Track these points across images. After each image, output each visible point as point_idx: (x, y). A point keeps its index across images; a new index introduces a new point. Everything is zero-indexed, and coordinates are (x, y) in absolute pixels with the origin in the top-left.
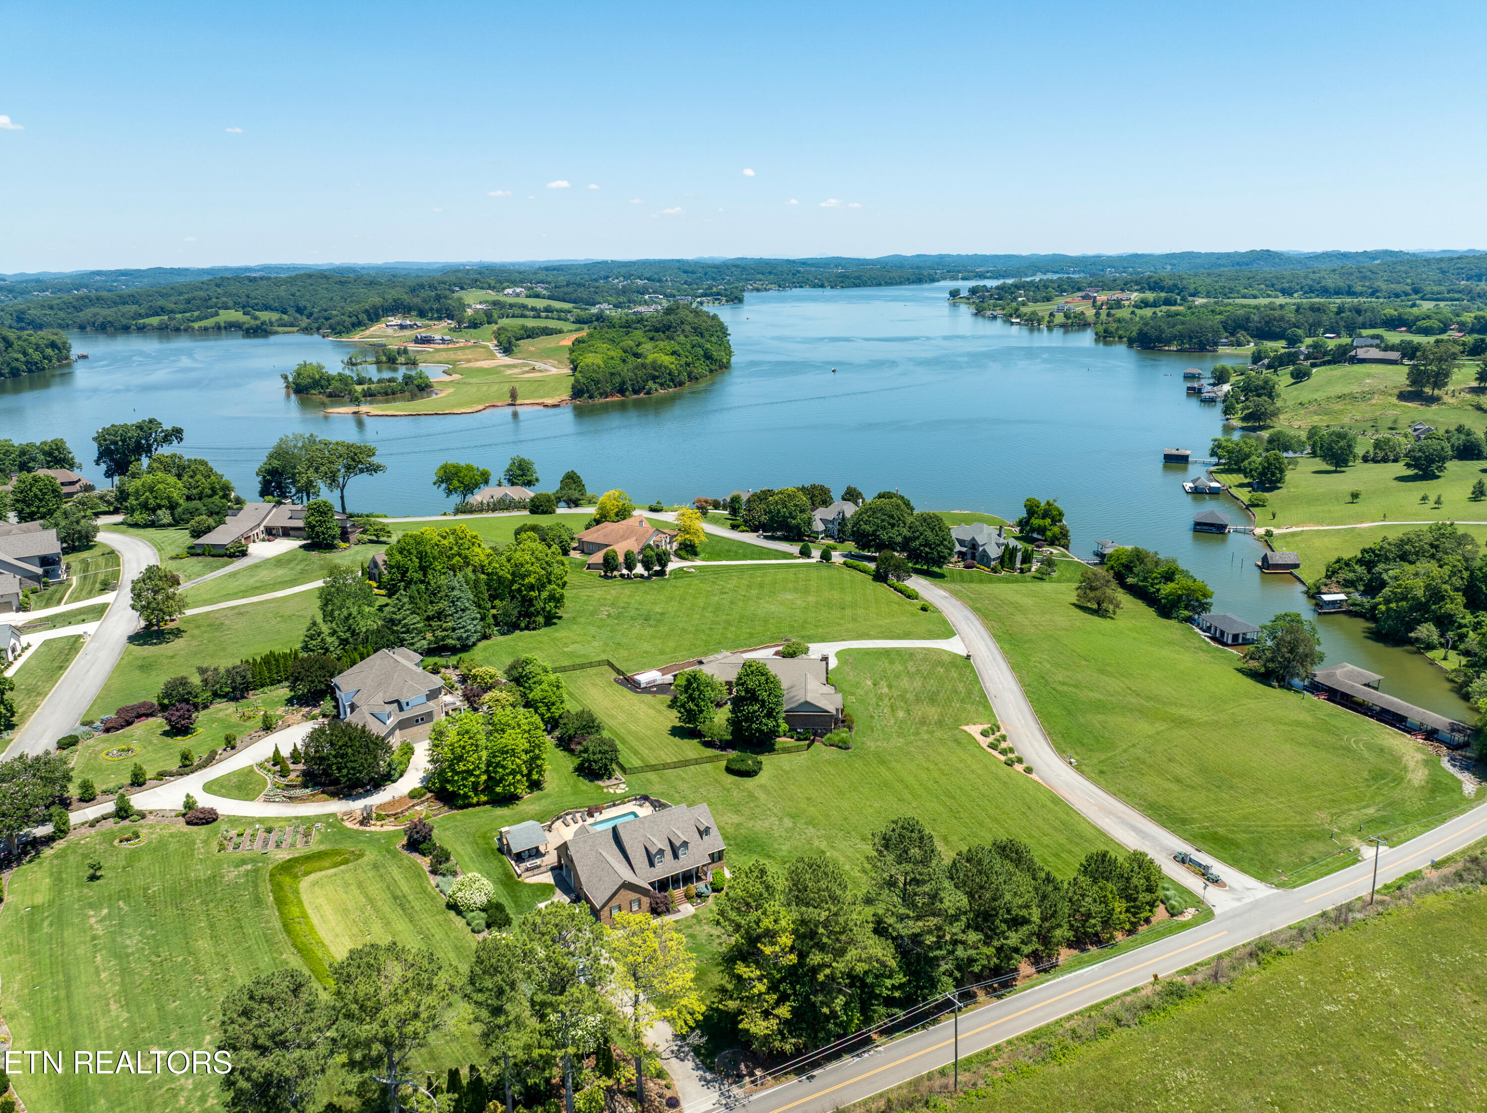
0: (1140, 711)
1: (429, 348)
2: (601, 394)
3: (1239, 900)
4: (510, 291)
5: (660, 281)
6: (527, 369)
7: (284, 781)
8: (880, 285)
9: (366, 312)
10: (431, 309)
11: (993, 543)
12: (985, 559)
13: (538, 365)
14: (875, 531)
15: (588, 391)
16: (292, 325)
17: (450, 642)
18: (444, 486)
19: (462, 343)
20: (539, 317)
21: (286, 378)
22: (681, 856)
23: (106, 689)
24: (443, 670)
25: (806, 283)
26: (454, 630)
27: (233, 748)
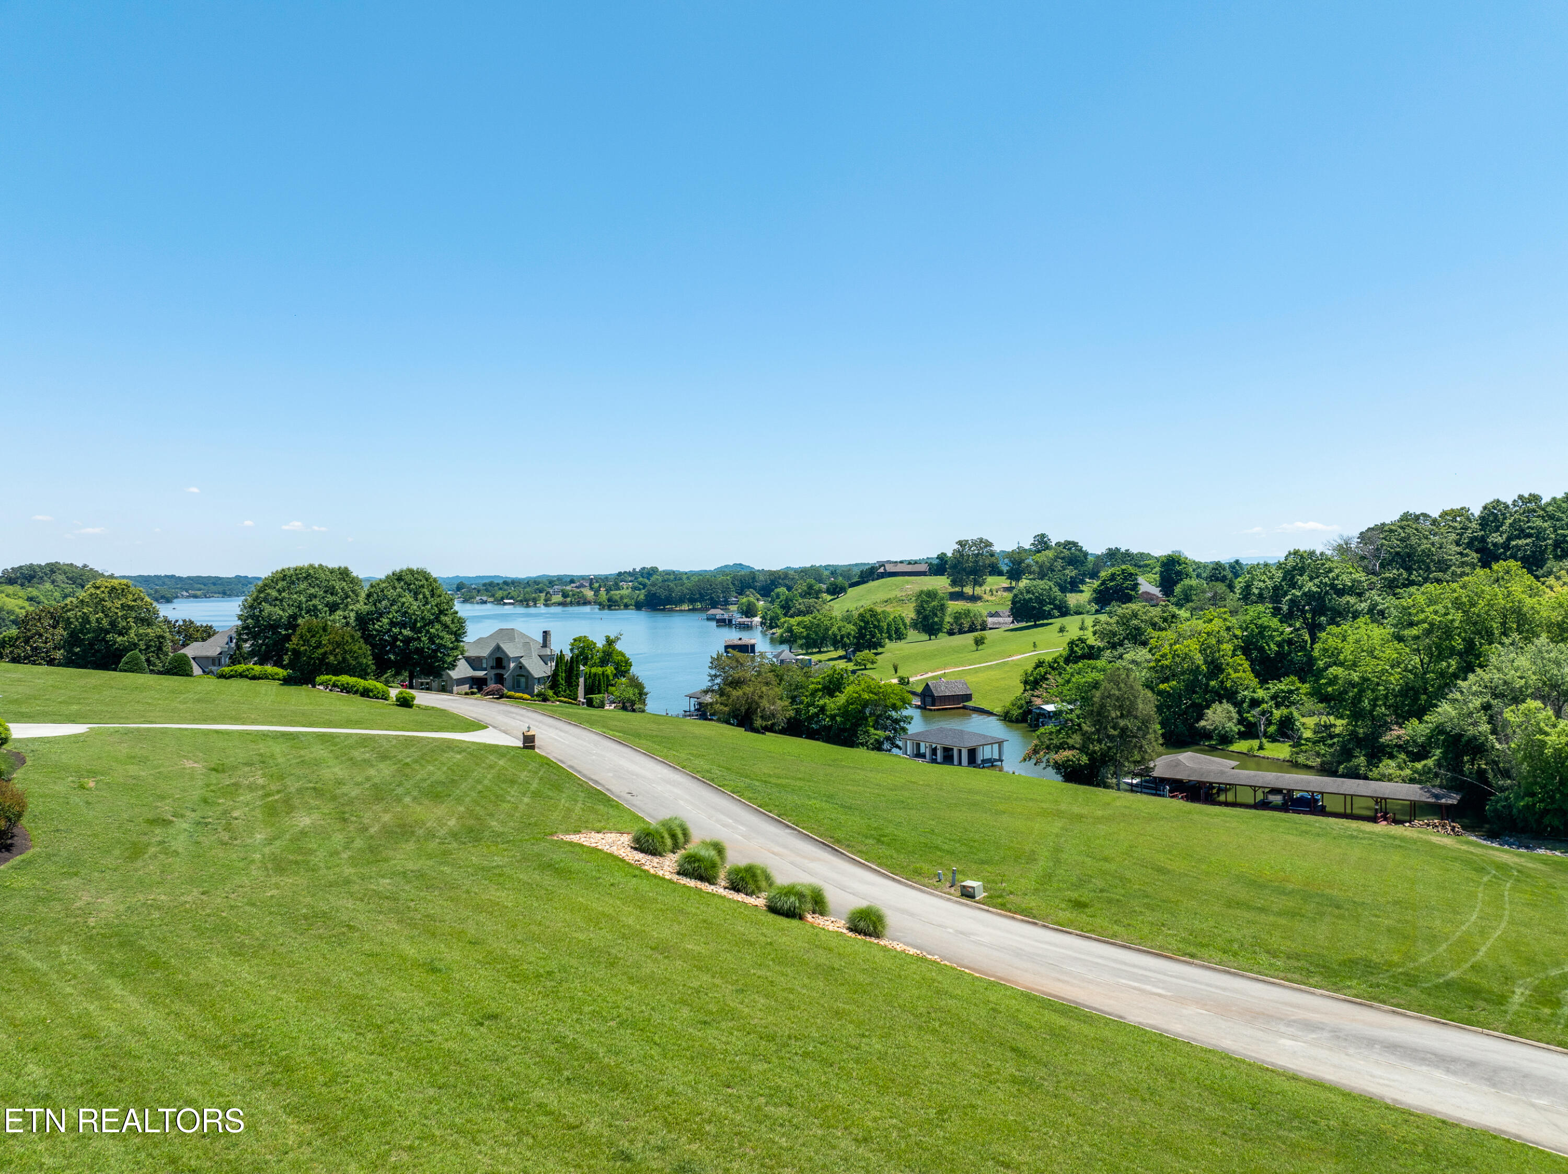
11: (535, 655)
12: (521, 678)
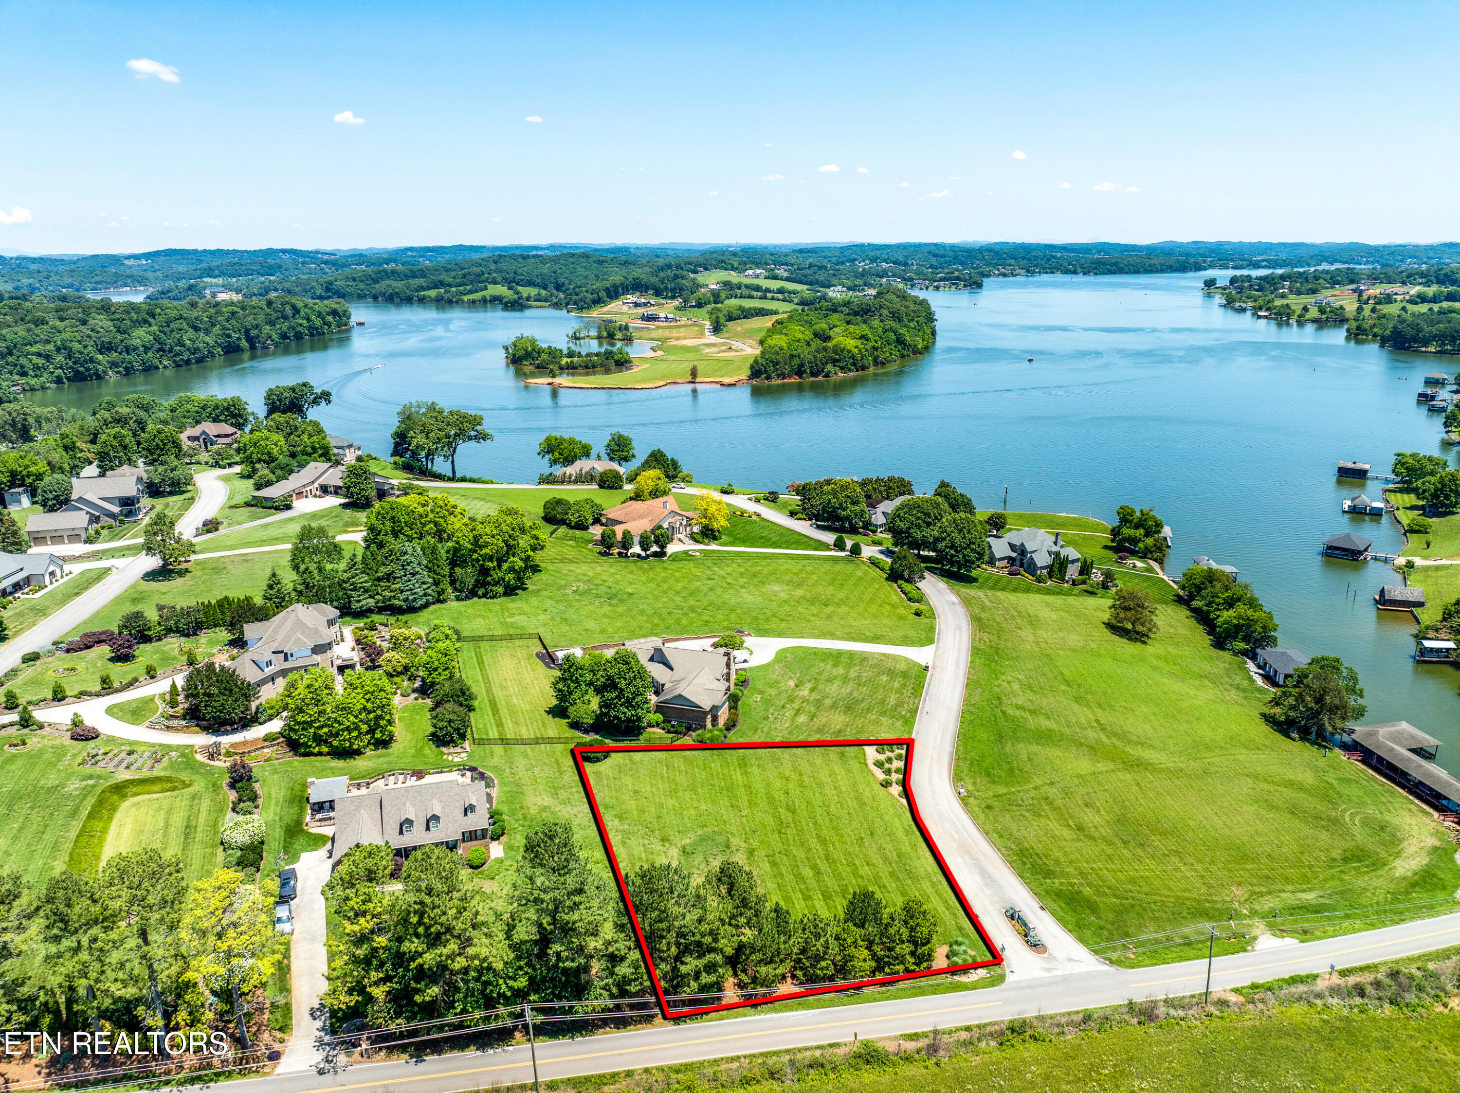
0: (1091, 748)
1: (652, 325)
2: (778, 376)
3: (1049, 970)
4: (750, 272)
5: (906, 264)
6: (724, 348)
7: (171, 711)
8: (1138, 272)
9: (607, 290)
10: (666, 288)
11: (1044, 550)
12: (1031, 568)
13: (735, 344)
14: (909, 528)
15: (766, 372)
16: (546, 300)
17: (397, 602)
18: (547, 457)
19: (683, 320)
20: (765, 298)
21: (507, 349)
22: (432, 828)
23: (96, 615)
24: (380, 628)
25: (1058, 269)
26: (402, 591)
27: (152, 677)
